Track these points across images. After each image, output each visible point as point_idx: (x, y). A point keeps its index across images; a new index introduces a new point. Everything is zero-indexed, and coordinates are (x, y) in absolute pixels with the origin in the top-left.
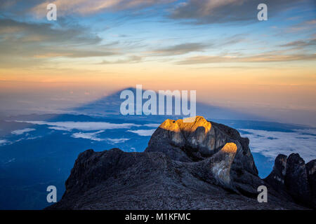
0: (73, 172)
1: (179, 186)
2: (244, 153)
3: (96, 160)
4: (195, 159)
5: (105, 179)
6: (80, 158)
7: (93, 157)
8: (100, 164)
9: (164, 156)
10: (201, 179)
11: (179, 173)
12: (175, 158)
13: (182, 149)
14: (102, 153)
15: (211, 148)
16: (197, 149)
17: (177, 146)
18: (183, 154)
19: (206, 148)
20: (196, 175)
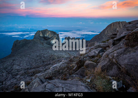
0: (13, 46)
1: (43, 47)
2: (58, 37)
3: (20, 42)
4: (46, 40)
5: (23, 47)
6: (15, 42)
7: (19, 42)
8: (21, 43)
9: (38, 40)
10: (48, 44)
11: (43, 44)
12: (41, 40)
13: (43, 38)
14: (21, 41)
15: (50, 37)
16: (47, 37)
17: (42, 37)
18: (43, 39)
19: (49, 37)
20: (47, 44)
